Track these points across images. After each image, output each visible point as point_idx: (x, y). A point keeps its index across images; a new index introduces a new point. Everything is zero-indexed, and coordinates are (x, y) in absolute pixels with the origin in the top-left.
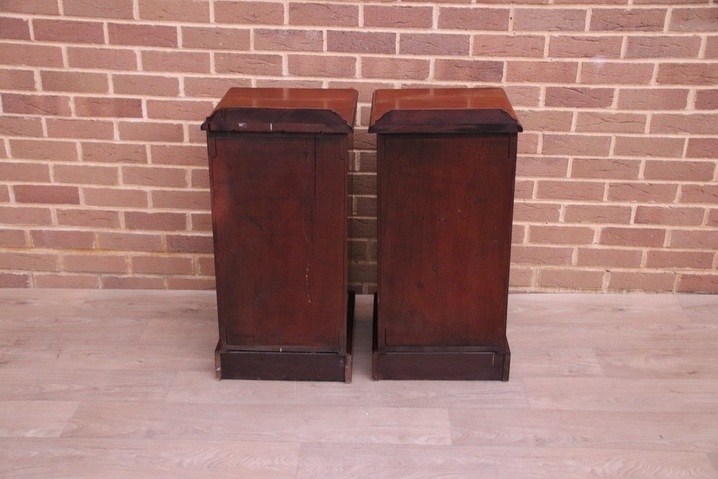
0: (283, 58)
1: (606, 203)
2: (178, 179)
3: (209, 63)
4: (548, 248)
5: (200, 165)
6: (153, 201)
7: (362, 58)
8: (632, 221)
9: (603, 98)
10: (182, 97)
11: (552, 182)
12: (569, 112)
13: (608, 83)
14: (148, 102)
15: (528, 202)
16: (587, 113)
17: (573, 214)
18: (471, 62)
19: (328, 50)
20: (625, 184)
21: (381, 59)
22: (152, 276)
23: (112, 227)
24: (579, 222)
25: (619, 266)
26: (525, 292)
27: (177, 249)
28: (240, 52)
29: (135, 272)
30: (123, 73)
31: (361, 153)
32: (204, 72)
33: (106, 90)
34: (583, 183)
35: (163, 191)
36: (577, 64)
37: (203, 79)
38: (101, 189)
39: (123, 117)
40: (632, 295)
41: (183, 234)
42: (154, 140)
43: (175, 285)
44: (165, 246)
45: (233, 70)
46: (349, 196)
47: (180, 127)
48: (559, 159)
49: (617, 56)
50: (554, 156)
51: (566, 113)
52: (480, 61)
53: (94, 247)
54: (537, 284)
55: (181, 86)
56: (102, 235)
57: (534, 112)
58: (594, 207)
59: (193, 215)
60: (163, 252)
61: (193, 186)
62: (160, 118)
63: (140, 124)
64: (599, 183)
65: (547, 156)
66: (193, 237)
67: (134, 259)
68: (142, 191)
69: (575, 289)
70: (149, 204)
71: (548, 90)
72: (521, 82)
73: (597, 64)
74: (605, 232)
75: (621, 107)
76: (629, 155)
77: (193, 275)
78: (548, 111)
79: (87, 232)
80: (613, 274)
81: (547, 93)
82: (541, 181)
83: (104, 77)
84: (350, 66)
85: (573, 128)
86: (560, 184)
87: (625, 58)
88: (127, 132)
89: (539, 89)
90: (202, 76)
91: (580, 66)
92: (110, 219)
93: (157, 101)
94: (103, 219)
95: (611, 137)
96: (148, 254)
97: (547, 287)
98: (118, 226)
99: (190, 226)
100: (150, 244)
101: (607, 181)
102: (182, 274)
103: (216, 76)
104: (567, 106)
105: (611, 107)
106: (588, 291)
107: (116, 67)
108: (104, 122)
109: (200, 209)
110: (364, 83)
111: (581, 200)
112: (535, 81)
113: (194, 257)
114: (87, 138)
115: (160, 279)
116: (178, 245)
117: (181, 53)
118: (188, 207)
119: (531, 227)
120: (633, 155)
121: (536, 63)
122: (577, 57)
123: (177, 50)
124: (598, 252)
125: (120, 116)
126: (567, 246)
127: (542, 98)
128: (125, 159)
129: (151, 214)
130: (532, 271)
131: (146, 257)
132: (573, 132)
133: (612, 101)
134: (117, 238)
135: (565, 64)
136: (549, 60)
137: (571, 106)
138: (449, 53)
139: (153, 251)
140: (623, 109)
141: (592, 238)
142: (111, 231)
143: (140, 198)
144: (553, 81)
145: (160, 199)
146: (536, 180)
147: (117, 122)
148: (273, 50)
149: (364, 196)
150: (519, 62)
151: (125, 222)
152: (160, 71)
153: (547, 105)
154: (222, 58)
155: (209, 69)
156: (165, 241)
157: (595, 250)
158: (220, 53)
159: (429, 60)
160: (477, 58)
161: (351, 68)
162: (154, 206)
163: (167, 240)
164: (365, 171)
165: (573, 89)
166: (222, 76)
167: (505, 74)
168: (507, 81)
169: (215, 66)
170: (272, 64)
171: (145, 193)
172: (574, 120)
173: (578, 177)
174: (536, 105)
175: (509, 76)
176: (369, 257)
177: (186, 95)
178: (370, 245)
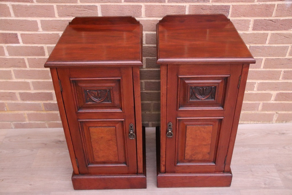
0: (98, 7)
1: (281, 80)
2: (45, 75)
3: (54, 12)
4: (247, 103)
6: (33, 86)
7: (145, 5)
9: (288, 25)
10: (41, 31)
12: (266, 33)
14: (22, 35)
16: (277, 34)
17: (262, 87)
18: (210, 6)
21: (157, 6)
22: (39, 122)
23: (12, 100)
24: (265, 90)
25: (283, 110)
27: (50, 109)
28: (72, 4)
29: (30, 120)
30: (3, 18)
31: (146, 59)
32: (51, 17)
34: (270, 71)
35: (39, 82)
36: (274, 5)
37: (52, 20)
38: (3, 82)
39: (8, 43)
40: (288, 124)
41: (52, 102)
42: (29, 55)
43: (51, 126)
44: (43, 108)
45: (69, 15)
47: (42, 48)
48: (257, 59)
50: (255, 58)
51: (264, 34)
52: (216, 6)
53: (6, 110)
55: (39, 25)
56: (9, 104)
57: (246, 34)
58: (274, 83)
60: (43, 111)
62: (30, 43)
63: (19, 47)
64: (278, 71)
67: (28, 114)
68: (26, 82)
69: (259, 122)
70: (31, 89)
71: (255, 21)
72: (240, 17)
73: (287, 4)
74: (278, 95)
78: (253, 33)
79: (1, 103)
80: (279, 114)
81: (254, 23)
85: (267, 42)
88: (12, 51)
89: (250, 21)
90: (51, 19)
91: (276, 6)
92: (12, 96)
93: (27, 34)
94: (8, 96)
95: (288, 46)
96: (35, 112)
97: (244, 121)
98: (17, 99)
99: (55, 98)
100: (35, 107)
101: (283, 70)
102: (55, 121)
103: (59, 19)
104: (265, 30)
105: (291, 29)
106: (265, 122)
110: (147, 20)
111: (267, 79)
112: (248, 17)
115: (43, 123)
116: (50, 107)
117: (36, 6)
118: (53, 89)
121: (249, 5)
122: (275, 1)
123: (33, 4)
124: (273, 104)
125: (6, 43)
126: (257, 102)
127: (251, 26)
128: (14, 66)
129: (34, 93)
131: (34, 114)
132: (267, 44)
134: (17, 105)
135: (267, 6)
136: (257, 3)
137: (267, 30)
138: (198, 1)
139: (37, 111)
141: (271, 98)
142: (13, 102)
143: (26, 86)
144: (258, 16)
145: (37, 86)
147: (5, 46)
148: (92, 2)
149: (149, 81)
150: (239, 5)
151: (20, 97)
152: (25, 17)
153: (253, 30)
154: (61, 8)
155: (54, 15)
156: (43, 106)
157: (272, 103)
158: (60, 5)
159: (186, 6)
160: (214, 4)
161: (139, 11)
162: (34, 89)
163: (44, 105)
164: (149, 68)
165: (270, 20)
166: (63, 19)
167: (230, 13)
168: (231, 17)
169: (58, 13)
170: (92, 11)
171: (28, 83)
172: (269, 38)
173: (267, 68)
174: (247, 30)
175: (233, 14)
176: (152, 110)
177: (43, 30)
178: (152, 104)
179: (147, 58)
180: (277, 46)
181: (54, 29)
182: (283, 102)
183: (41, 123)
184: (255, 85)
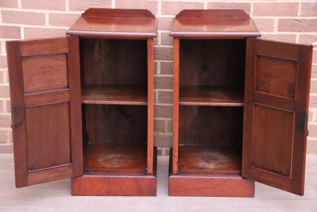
0: (112, 1)
3: (65, 4)
7: (162, 1)
9: (316, 25)
10: (47, 26)
12: (294, 35)
14: (25, 28)
16: (305, 35)
18: (230, 4)
21: (174, 2)
30: (9, 9)
31: (161, 63)
32: (62, 10)
36: (298, 4)
37: (61, 14)
39: (8, 38)
45: (81, 9)
46: (154, 90)
51: (291, 35)
52: (236, 3)
55: (47, 19)
57: (271, 35)
58: (312, 97)
71: (280, 21)
72: (262, 16)
73: (311, 3)
78: (279, 34)
81: (279, 23)
84: (154, 7)
89: (273, 20)
90: (60, 12)
91: (300, 5)
93: (31, 28)
98: (2, 110)
103: (69, 13)
104: (292, 31)
107: (4, 5)
110: (163, 18)
112: (271, 15)
121: (271, 3)
124: (316, 127)
125: (6, 37)
127: (276, 26)
135: (290, 4)
136: (280, 1)
137: (295, 31)
141: (312, 118)
144: (283, 15)
147: (4, 41)
149: (163, 90)
150: (261, 3)
152: (33, 9)
153: (279, 30)
154: (73, 1)
155: (65, 8)
157: (314, 125)
159: (204, 3)
160: (234, 1)
164: (164, 74)
165: (296, 20)
166: (73, 13)
167: (252, 11)
168: (253, 15)
169: (69, 6)
170: (105, 5)
174: (272, 30)
175: (255, 12)
176: (166, 130)
177: (50, 24)
178: (167, 122)
179: (162, 61)
181: (62, 23)
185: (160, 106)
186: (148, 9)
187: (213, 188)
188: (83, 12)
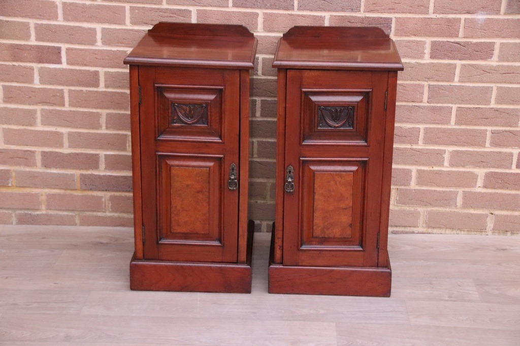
0: (192, 12)
1: (488, 148)
2: (93, 120)
3: (125, 16)
4: (435, 191)
5: (114, 109)
6: (69, 142)
7: (264, 13)
8: (514, 166)
9: (485, 51)
10: (99, 46)
11: (437, 129)
12: (453, 64)
13: (489, 37)
14: (68, 49)
15: (414, 147)
16: (469, 65)
17: (457, 159)
18: (362, 18)
19: (233, 6)
20: (506, 131)
21: (281, 15)
22: (65, 213)
23: (27, 165)
24: (463, 166)
25: (502, 209)
26: (413, 233)
27: (90, 188)
28: (154, 6)
29: (49, 208)
30: (45, 22)
31: (262, 100)
32: (120, 24)
33: (28, 37)
34: (468, 130)
35: (79, 133)
36: (460, 20)
37: (119, 29)
38: (19, 130)
39: (43, 63)
40: (515, 237)
41: (96, 173)
42: (72, 85)
43: (85, 222)
44: (78, 184)
45: (147, 22)
46: (251, 140)
47: (96, 74)
48: (443, 108)
49: (498, 12)
50: (439, 105)
51: (449, 65)
52: (370, 18)
53: (10, 185)
54: (424, 225)
55: (99, 36)
56: (19, 173)
57: (421, 64)
58: (477, 152)
59: (106, 155)
60: (76, 190)
61: (107, 128)
62: (78, 64)
63: (59, 69)
64: (481, 130)
65: (432, 105)
66: (104, 176)
67: (49, 196)
68: (59, 132)
69: (461, 230)
70: (64, 145)
71: (434, 44)
72: (408, 36)
73: (479, 19)
74: (489, 176)
75: (501, 59)
76: (510, 104)
77: (104, 212)
78: (432, 63)
79: (4, 170)
80: (497, 216)
81: (432, 47)
82: (426, 128)
83: (27, 25)
84: (252, 21)
85: (456, 78)
86: (444, 131)
87: (505, 14)
88: (46, 77)
89: (424, 43)
90: (118, 27)
91: (463, 21)
92: (26, 158)
93: (76, 49)
94: (20, 158)
95: (492, 87)
96: (62, 192)
97: (434, 228)
98: (35, 165)
99: (102, 165)
100: (64, 183)
101: (489, 128)
102: (94, 211)
103: (131, 28)
104: (451, 58)
105: (492, 59)
106: (473, 233)
107: (38, 16)
108: (25, 67)
109: (112, 149)
110: (265, 37)
111: (464, 145)
112: (421, 36)
113: (105, 196)
114: (8, 81)
115: (72, 216)
116: (90, 183)
117: (99, 5)
118: (102, 148)
119: (418, 171)
120: (513, 104)
121: (421, 18)
122: (460, 13)
123: (96, 3)
124: (482, 195)
125: (40, 62)
126: (452, 189)
127: (427, 51)
128: (43, 103)
129: (67, 154)
130: (419, 212)
131: (59, 195)
132: (456, 82)
133: (492, 54)
134: (33, 176)
135: (449, 20)
136: (434, 16)
137: (455, 59)
138: (343, 10)
139: (66, 189)
140: (504, 61)
141: (476, 182)
142: (28, 169)
143: (57, 139)
144: (438, 36)
145: (75, 140)
146: (422, 127)
147: (37, 67)
148: (184, 5)
149: (264, 140)
150: (406, 18)
151: (42, 161)
152: (80, 21)
153: (432, 57)
154: (137, 11)
155: (124, 21)
156: (79, 179)
157: (479, 193)
158: (135, 7)
159: (325, 16)
160: (368, 15)
161: (253, 22)
162: (70, 147)
163: (81, 179)
164: (266, 117)
165: (456, 43)
166: (136, 28)
167: (393, 29)
168: (395, 35)
169: (131, 19)
170: (182, 18)
171: (62, 134)
172: (457, 72)
173: (461, 124)
174: (422, 57)
175: (397, 31)
176: (268, 197)
177: (103, 44)
178: (269, 185)
179: (263, 98)
180: (474, 87)
181: (120, 43)
182: (499, 191)
183: (68, 215)
184: (444, 155)
185: (259, 163)
186: (244, 25)
187: (332, 283)
188: (151, 27)
